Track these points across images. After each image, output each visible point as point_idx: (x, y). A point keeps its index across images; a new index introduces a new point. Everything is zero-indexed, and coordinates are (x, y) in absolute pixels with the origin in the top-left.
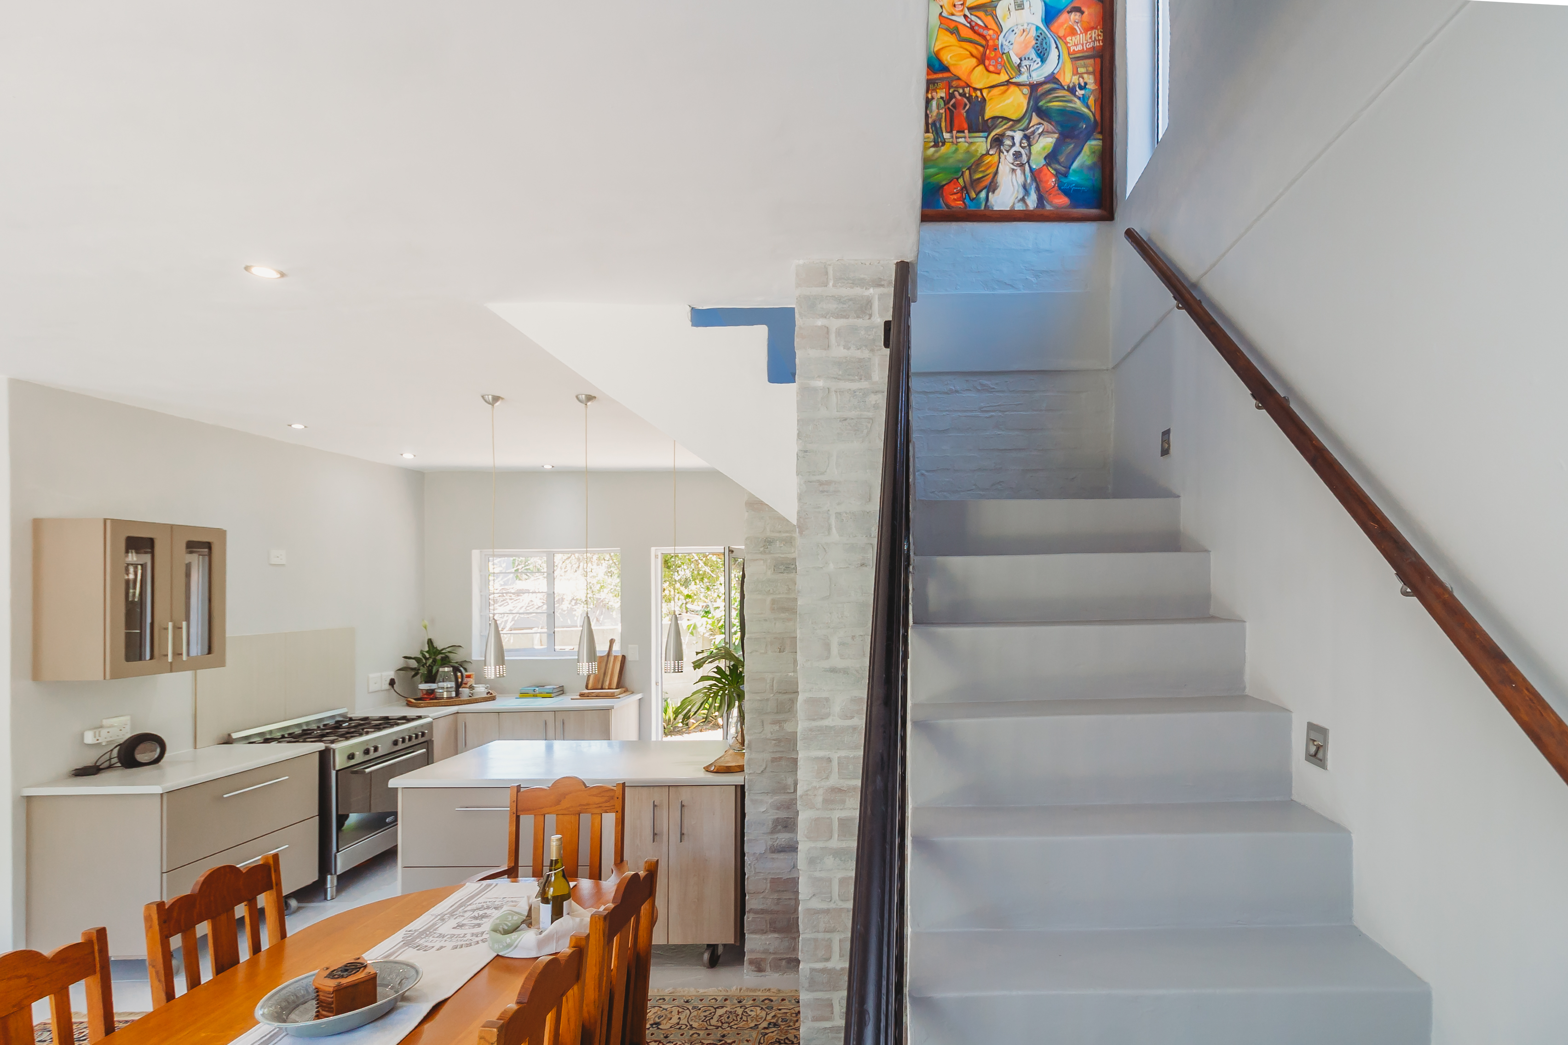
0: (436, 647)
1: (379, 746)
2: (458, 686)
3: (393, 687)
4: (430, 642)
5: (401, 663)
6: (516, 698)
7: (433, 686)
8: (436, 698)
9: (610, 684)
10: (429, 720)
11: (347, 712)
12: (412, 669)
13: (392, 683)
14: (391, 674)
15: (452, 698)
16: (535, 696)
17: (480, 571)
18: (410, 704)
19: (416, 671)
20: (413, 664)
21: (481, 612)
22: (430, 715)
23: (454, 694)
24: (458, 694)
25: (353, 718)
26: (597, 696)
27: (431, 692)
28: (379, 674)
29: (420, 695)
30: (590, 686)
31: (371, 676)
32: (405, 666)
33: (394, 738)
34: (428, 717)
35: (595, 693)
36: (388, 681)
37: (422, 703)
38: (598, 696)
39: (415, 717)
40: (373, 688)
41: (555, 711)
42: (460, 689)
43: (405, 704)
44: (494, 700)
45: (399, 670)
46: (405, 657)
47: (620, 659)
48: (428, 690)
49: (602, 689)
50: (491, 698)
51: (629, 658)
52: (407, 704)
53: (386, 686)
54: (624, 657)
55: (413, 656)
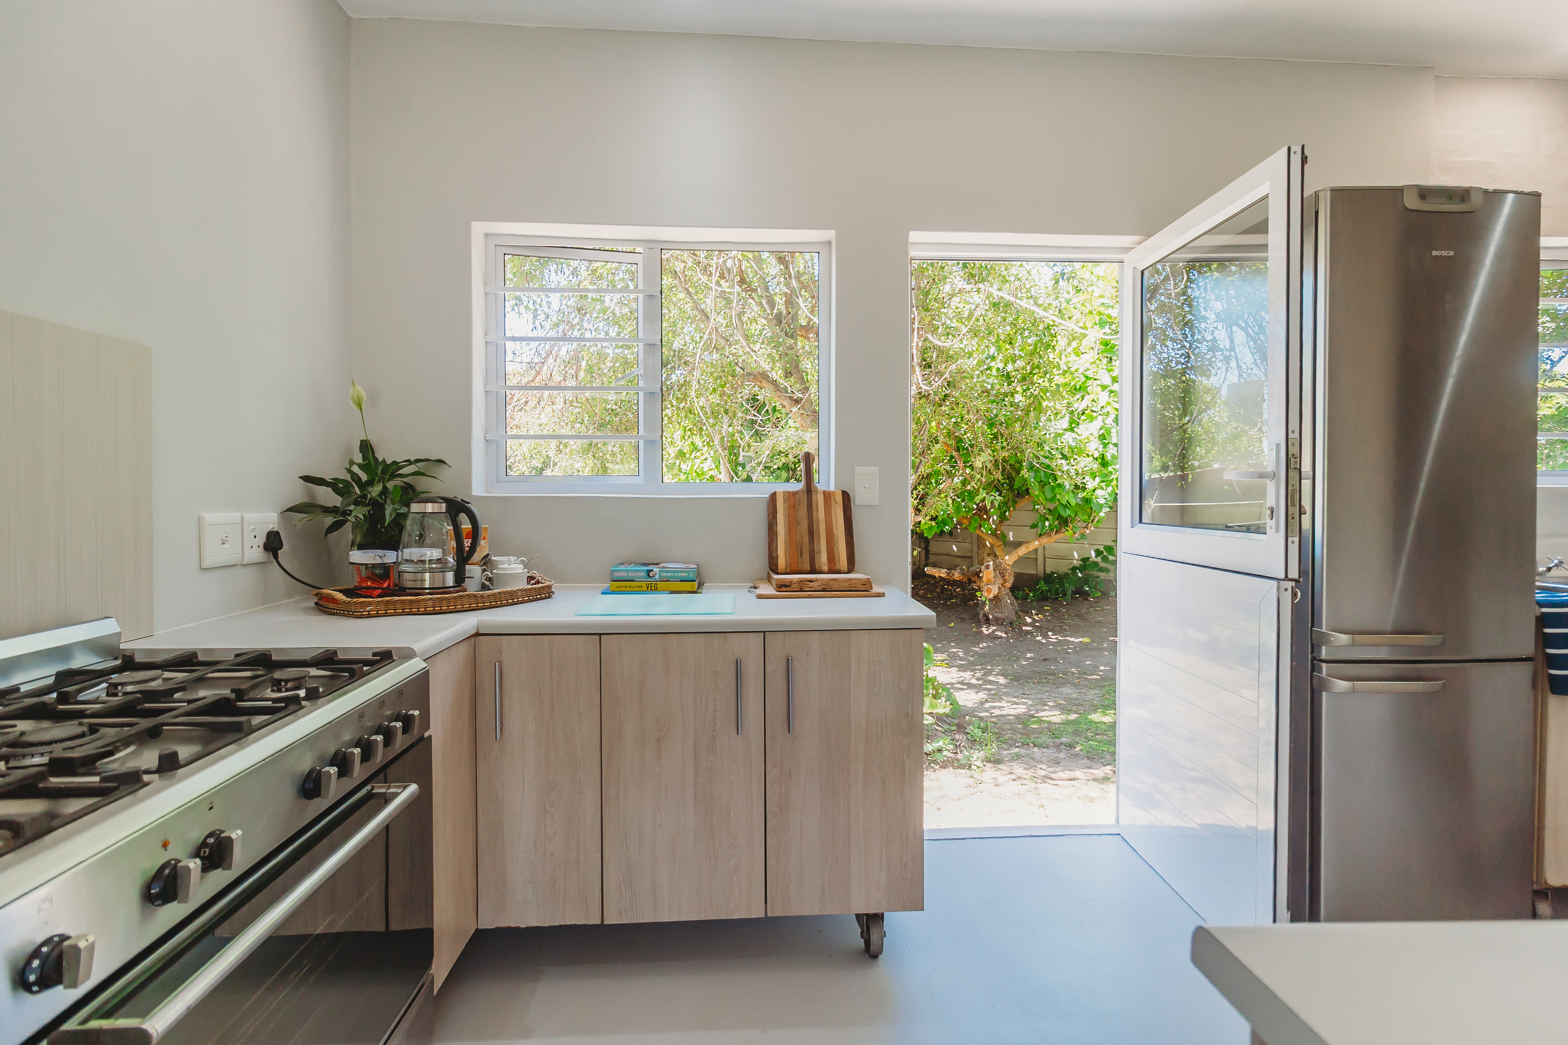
0: (384, 461)
1: (235, 834)
2: (463, 558)
3: (276, 557)
4: (366, 447)
5: (297, 493)
6: (603, 593)
7: (390, 557)
8: (401, 590)
9: (832, 558)
10: (415, 666)
11: (119, 634)
12: (328, 510)
13: (273, 543)
14: (270, 520)
15: (444, 590)
16: (652, 588)
17: (485, 285)
18: (331, 605)
19: (340, 516)
20: (327, 497)
21: (486, 384)
22: (417, 647)
23: (450, 579)
24: (460, 577)
25: (139, 659)
26: (824, 590)
27: (386, 571)
28: (235, 516)
29: (352, 582)
30: (782, 563)
31: (210, 517)
32: (306, 500)
33: (306, 764)
34: (408, 654)
35: (816, 580)
36: (262, 539)
37: (370, 604)
38: (827, 590)
39: (370, 657)
40: (215, 554)
41: (764, 632)
42: (467, 567)
43: (312, 604)
44: (549, 597)
45: (290, 510)
46: (306, 479)
47: (839, 498)
48: (374, 566)
49: (813, 571)
50: (542, 594)
51: (859, 499)
52: (316, 604)
53: (255, 552)
54: (845, 495)
55: (328, 477)
